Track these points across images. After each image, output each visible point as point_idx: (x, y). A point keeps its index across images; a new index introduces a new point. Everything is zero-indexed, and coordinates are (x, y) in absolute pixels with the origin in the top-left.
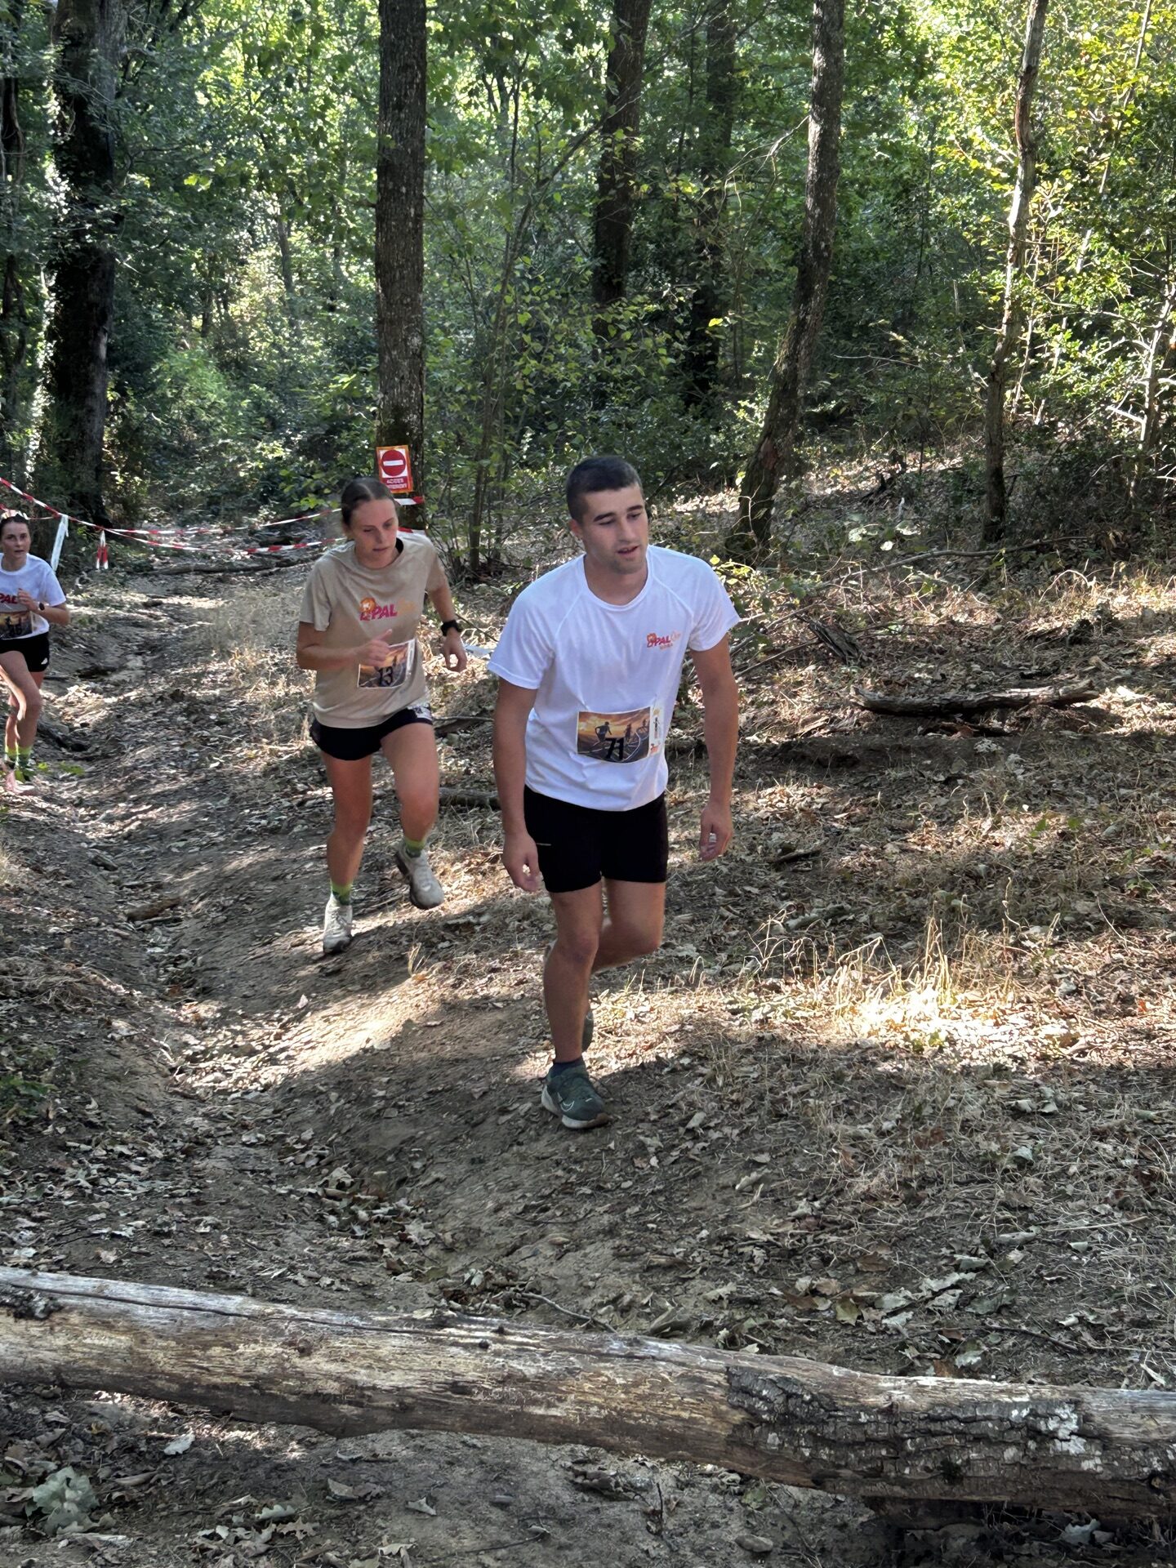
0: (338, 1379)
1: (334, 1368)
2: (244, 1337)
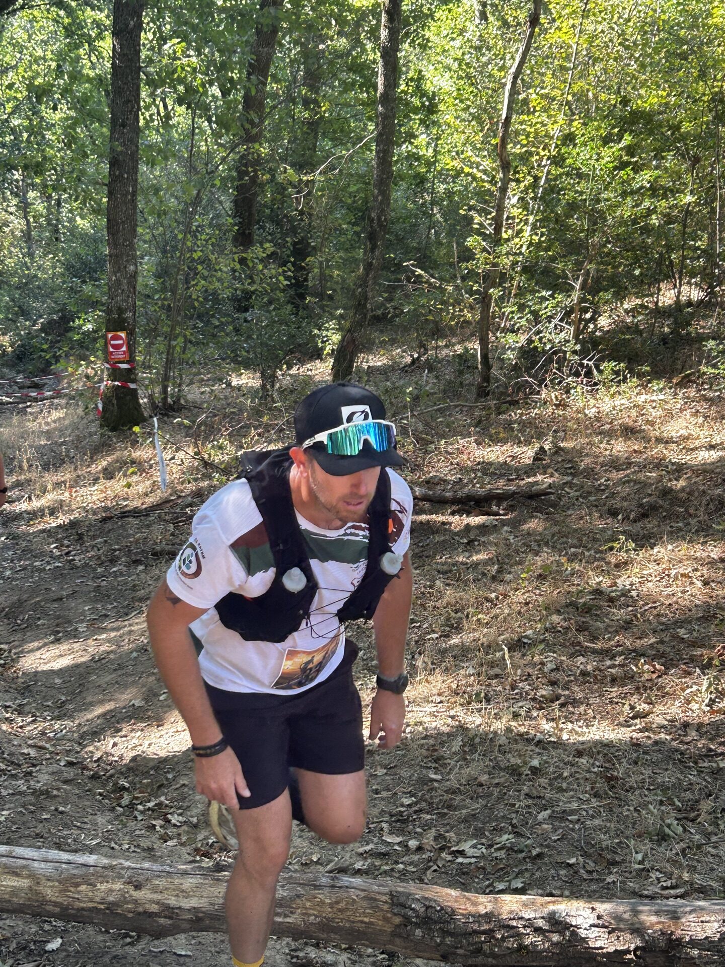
0: (158, 903)
1: (156, 897)
2: (100, 879)
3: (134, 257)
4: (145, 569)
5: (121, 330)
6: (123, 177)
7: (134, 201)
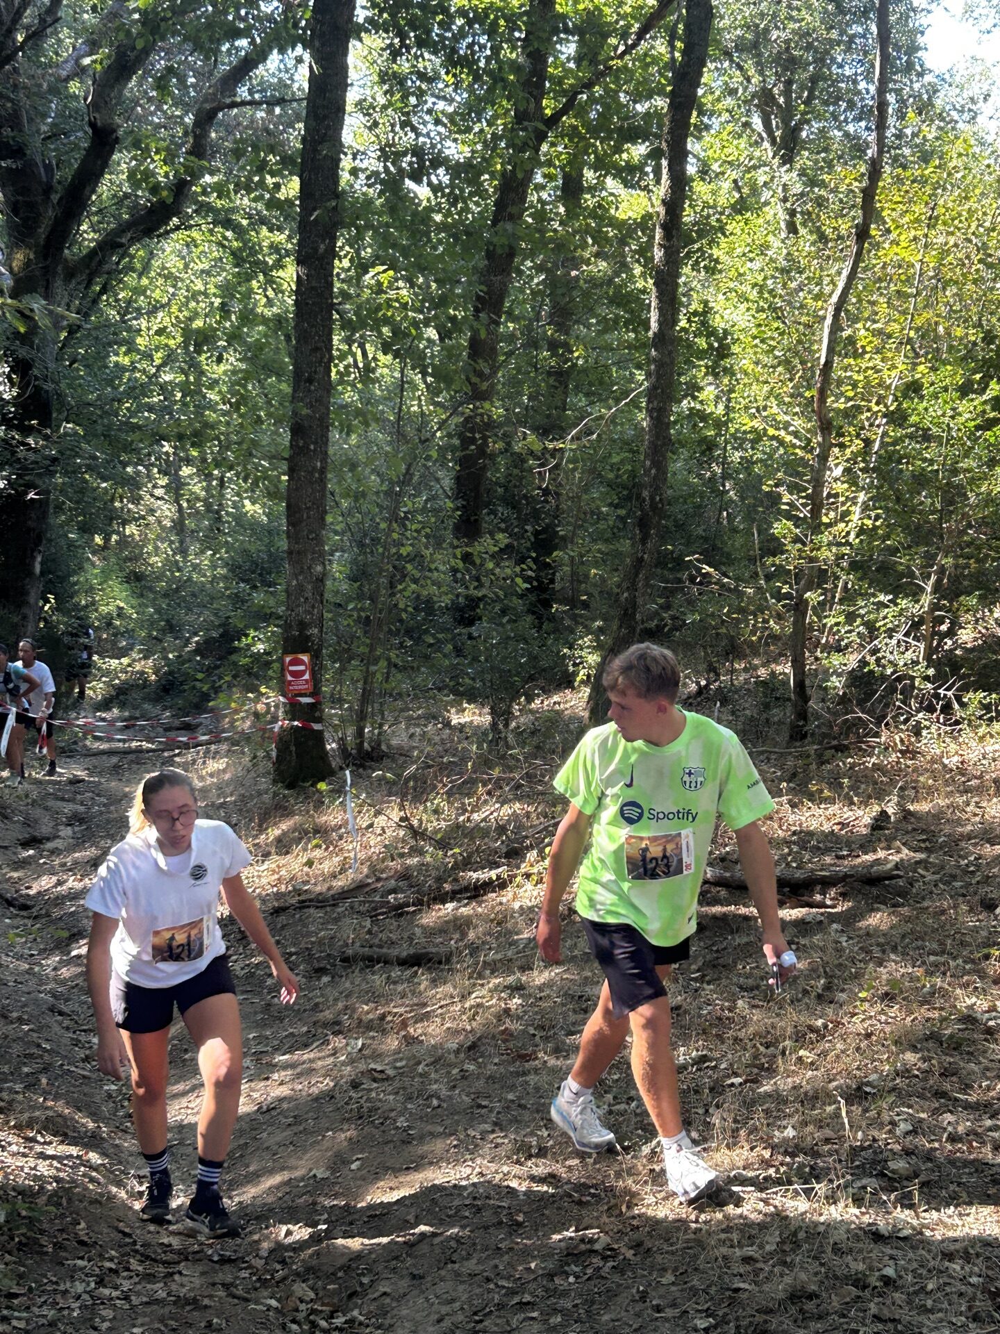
3: (322, 554)
4: (332, 981)
5: (303, 652)
6: (308, 448)
7: (322, 481)
